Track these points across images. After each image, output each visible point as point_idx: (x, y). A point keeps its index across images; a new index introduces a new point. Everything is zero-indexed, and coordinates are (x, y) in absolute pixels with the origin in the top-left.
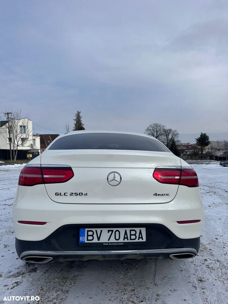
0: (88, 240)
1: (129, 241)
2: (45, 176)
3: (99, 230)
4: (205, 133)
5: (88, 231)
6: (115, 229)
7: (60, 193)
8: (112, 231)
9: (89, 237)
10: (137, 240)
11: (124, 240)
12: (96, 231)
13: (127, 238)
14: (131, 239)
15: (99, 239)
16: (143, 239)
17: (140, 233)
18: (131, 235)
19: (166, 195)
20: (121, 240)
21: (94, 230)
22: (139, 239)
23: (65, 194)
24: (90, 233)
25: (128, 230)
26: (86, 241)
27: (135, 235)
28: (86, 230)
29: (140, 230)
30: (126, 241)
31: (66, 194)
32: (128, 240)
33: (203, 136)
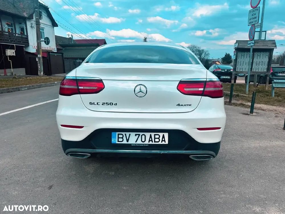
0: (118, 141)
1: (154, 143)
2: (80, 88)
3: (128, 134)
4: (229, 53)
5: (118, 134)
6: (141, 134)
7: (94, 103)
8: (139, 135)
9: (119, 139)
10: (160, 143)
11: (149, 142)
12: (125, 134)
13: (152, 141)
14: (155, 142)
15: (128, 141)
16: (165, 142)
17: (163, 137)
18: (155, 138)
19: (188, 105)
20: (147, 142)
21: (124, 133)
22: (162, 142)
23: (97, 103)
24: (120, 136)
25: (153, 134)
26: (117, 142)
27: (159, 138)
28: (117, 133)
29: (163, 135)
30: (151, 143)
31: (99, 104)
32: (152, 142)
33: (227, 56)
